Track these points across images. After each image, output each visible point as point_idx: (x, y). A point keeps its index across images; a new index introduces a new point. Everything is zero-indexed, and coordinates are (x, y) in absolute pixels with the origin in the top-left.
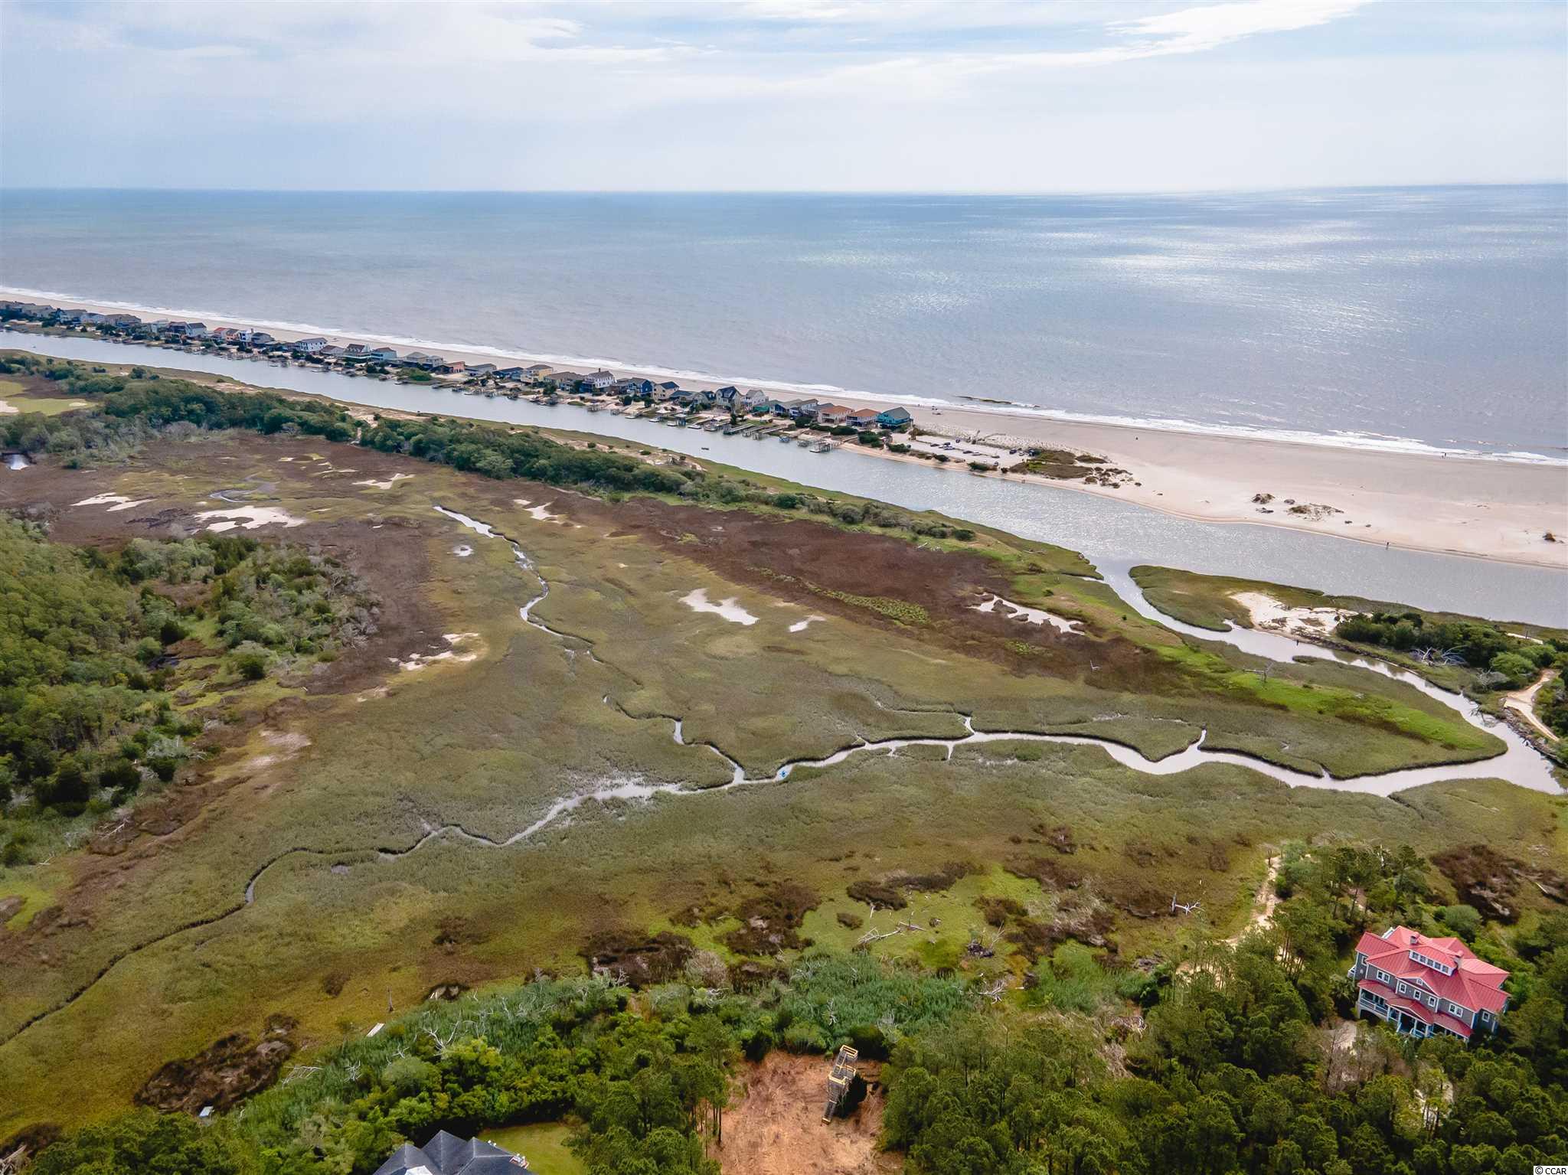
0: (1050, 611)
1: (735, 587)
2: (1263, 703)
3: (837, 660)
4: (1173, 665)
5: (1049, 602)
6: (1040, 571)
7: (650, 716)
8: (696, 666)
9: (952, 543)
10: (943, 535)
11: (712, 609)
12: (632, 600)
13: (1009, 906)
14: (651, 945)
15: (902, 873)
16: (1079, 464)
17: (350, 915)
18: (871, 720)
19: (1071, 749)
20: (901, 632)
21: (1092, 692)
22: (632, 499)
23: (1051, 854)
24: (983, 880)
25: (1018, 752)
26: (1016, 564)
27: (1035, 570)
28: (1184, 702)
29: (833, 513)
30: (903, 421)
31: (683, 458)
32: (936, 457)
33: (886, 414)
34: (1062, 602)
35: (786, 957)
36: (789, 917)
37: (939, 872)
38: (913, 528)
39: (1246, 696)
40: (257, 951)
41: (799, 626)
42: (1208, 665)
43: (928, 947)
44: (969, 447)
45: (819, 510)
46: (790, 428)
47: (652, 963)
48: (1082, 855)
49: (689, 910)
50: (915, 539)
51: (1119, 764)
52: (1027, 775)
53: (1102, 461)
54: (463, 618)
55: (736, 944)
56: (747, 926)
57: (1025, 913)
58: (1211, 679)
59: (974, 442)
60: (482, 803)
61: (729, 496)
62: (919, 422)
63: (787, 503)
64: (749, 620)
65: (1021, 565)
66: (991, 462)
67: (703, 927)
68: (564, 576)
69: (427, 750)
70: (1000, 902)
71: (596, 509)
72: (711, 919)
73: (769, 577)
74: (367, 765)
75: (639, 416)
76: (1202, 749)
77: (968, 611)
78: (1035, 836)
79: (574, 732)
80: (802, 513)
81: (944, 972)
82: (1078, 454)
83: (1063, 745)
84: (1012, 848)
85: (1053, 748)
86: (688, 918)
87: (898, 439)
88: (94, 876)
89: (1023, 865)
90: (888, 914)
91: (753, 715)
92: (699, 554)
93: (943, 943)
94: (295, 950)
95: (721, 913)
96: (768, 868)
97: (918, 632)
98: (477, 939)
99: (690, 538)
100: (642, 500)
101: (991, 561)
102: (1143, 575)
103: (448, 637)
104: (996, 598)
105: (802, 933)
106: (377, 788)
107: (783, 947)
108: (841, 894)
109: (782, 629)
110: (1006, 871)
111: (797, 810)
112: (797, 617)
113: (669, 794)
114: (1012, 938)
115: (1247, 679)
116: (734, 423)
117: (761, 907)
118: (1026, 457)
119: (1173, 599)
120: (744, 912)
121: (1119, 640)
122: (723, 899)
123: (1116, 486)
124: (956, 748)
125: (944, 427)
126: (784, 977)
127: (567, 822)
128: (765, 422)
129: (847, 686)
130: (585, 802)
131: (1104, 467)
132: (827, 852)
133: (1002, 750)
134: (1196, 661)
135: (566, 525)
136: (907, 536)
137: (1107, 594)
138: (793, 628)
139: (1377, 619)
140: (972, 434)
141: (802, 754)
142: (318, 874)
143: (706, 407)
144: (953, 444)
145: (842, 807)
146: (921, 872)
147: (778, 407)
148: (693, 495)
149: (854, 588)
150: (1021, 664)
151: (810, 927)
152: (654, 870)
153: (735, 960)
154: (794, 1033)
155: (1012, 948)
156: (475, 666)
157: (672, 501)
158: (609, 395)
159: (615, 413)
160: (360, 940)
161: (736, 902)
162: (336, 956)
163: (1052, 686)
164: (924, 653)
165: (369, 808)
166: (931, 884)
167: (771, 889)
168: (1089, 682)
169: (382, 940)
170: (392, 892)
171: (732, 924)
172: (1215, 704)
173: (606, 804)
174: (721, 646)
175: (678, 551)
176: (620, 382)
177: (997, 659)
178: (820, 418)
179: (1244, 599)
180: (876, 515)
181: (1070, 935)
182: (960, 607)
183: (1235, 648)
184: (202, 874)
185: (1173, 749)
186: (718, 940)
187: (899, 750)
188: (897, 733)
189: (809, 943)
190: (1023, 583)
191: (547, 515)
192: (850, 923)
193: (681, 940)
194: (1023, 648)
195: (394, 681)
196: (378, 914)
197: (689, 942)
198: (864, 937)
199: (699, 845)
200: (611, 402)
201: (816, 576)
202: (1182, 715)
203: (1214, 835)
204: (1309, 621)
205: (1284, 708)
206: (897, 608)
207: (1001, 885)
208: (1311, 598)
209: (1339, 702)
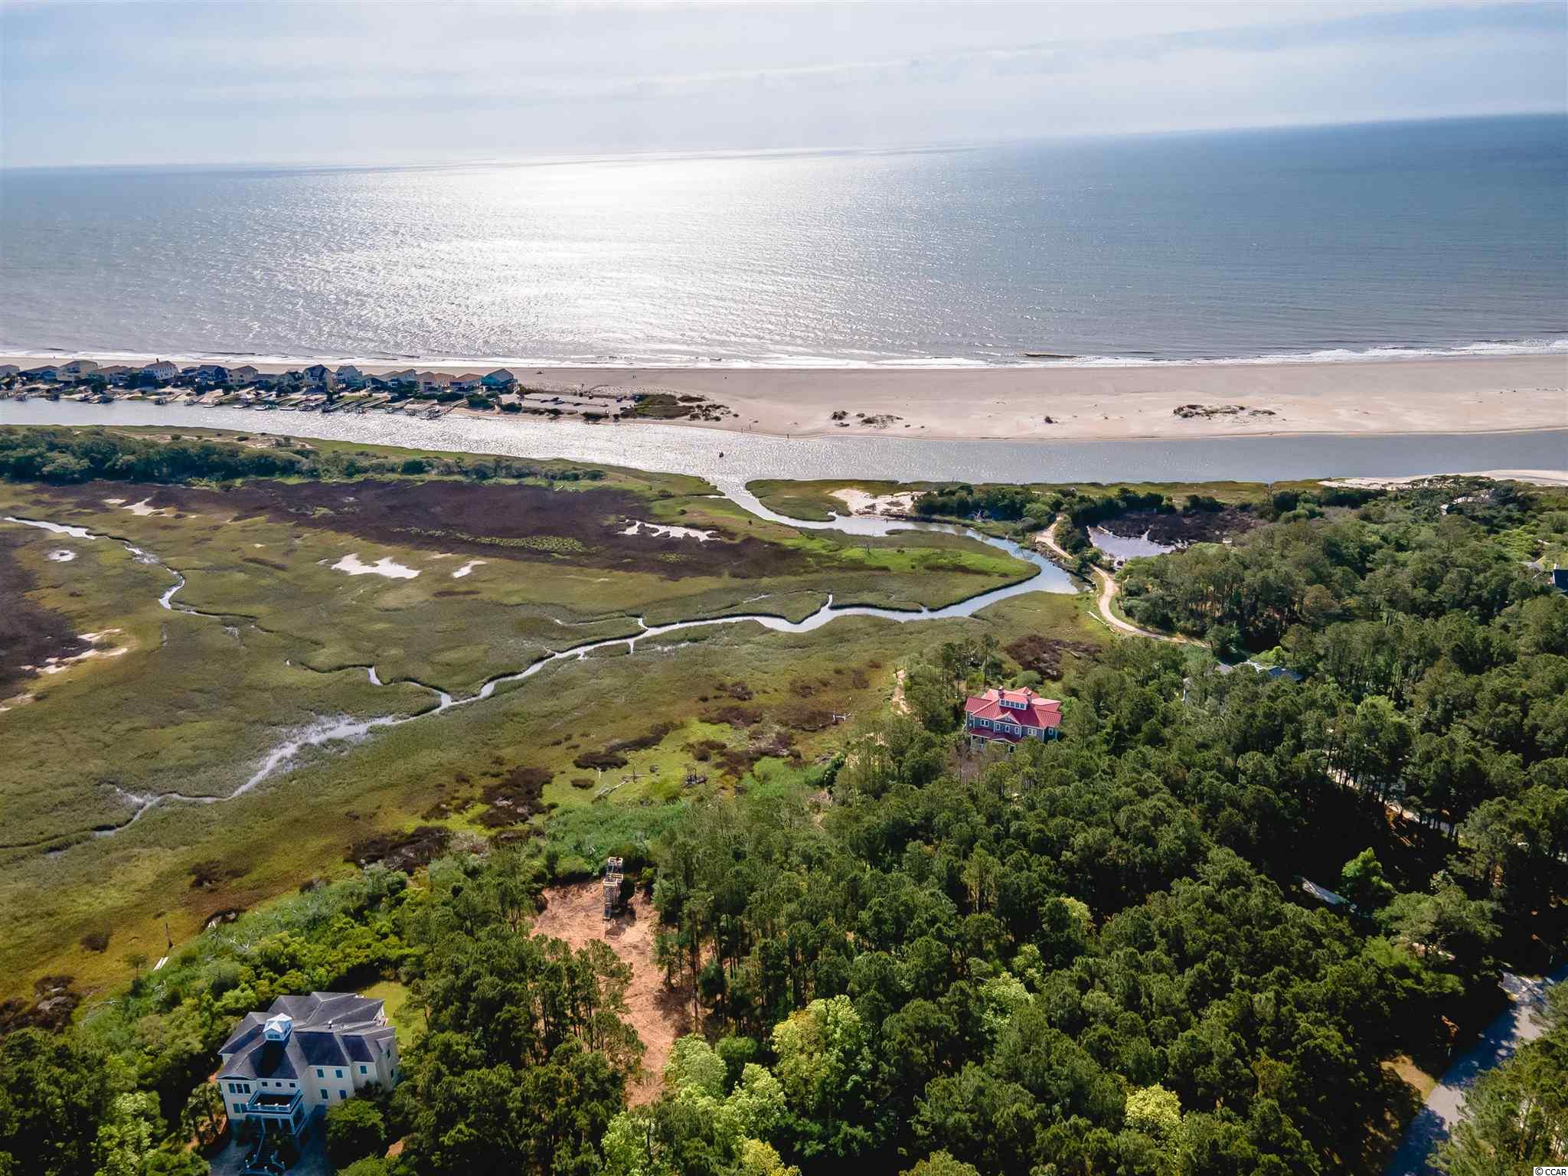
0: (686, 526)
1: (386, 548)
2: (870, 568)
4: (797, 553)
5: (684, 519)
6: (670, 496)
7: (340, 668)
8: (371, 619)
9: (586, 483)
10: (576, 478)
11: (367, 569)
12: (281, 574)
13: (711, 745)
14: (412, 839)
15: (617, 741)
16: (681, 404)
18: (554, 635)
19: (731, 626)
20: (564, 562)
21: (737, 582)
22: (243, 484)
23: (736, 703)
24: (684, 732)
25: (690, 636)
26: (648, 494)
27: (665, 496)
28: (810, 577)
29: (466, 473)
30: (508, 382)
31: (287, 439)
32: (550, 411)
33: (490, 376)
34: (695, 517)
35: (537, 820)
36: (530, 792)
37: (647, 734)
38: (546, 476)
39: (857, 565)
41: (465, 571)
42: (824, 547)
43: (655, 787)
44: (578, 399)
45: (449, 471)
46: (393, 400)
47: (416, 851)
48: (759, 699)
49: (438, 806)
50: (551, 484)
51: (772, 630)
52: (701, 652)
53: (700, 400)
54: (100, 617)
55: (488, 821)
56: (494, 806)
57: (724, 746)
58: (828, 557)
59: (581, 395)
60: (192, 770)
61: (351, 470)
62: (523, 381)
63: (415, 467)
64: (413, 574)
65: (655, 492)
66: (601, 410)
67: (454, 816)
68: (196, 563)
70: (702, 744)
71: (207, 498)
72: (460, 809)
73: (418, 535)
75: (222, 403)
76: (832, 608)
77: (617, 536)
78: (718, 693)
79: (267, 695)
80: (433, 476)
81: (672, 798)
82: (679, 396)
83: (724, 625)
84: (702, 704)
85: (717, 629)
86: (439, 812)
87: (506, 399)
89: (714, 715)
90: (614, 772)
91: (442, 650)
92: (340, 524)
93: (666, 781)
95: (467, 802)
96: (499, 761)
97: (575, 560)
98: (236, 873)
99: (324, 511)
100: (258, 484)
101: (625, 494)
102: (757, 487)
103: (85, 637)
104: (638, 523)
105: (545, 801)
106: (64, 780)
107: (531, 815)
108: (570, 767)
109: (446, 577)
110: (703, 721)
111: (511, 716)
112: (459, 565)
113: (384, 726)
114: (719, 766)
115: (856, 553)
116: (331, 401)
117: (503, 790)
118: (633, 403)
119: (785, 503)
120: (489, 796)
121: (749, 540)
122: (464, 792)
123: (717, 419)
124: (636, 643)
125: (549, 385)
126: (539, 833)
127: (291, 767)
128: (365, 397)
129: (524, 613)
130: (301, 748)
131: (704, 404)
132: (548, 739)
133: (676, 638)
134: (815, 545)
135: (178, 517)
136: (543, 483)
137: (730, 505)
138: (457, 575)
139: (941, 495)
140: (578, 387)
141: (501, 672)
142: (30, 864)
143: (296, 389)
144: (562, 398)
145: (550, 704)
146: (633, 737)
147: (374, 380)
148: (313, 473)
149: (506, 532)
150: (674, 572)
151: (549, 794)
152: (392, 785)
153: (493, 832)
154: (565, 865)
155: (720, 772)
156: (127, 658)
157: (293, 481)
159: (190, 404)
161: (478, 792)
163: (705, 583)
164: (586, 575)
166: (643, 743)
167: (508, 776)
168: (734, 576)
171: (481, 808)
172: (835, 575)
173: (324, 745)
174: (390, 600)
175: (314, 524)
176: (184, 372)
177: (650, 569)
178: (421, 388)
179: (840, 494)
180: (508, 467)
181: (764, 753)
182: (610, 535)
183: (840, 532)
185: (809, 612)
186: (472, 822)
187: (586, 654)
188: (582, 641)
189: (553, 806)
190: (657, 507)
191: (150, 510)
192: (584, 785)
193: (439, 830)
194: (672, 557)
195: (37, 686)
197: (447, 830)
198: (597, 792)
199: (426, 759)
200: (181, 393)
201: (466, 528)
202: (814, 587)
203: (854, 665)
204: (892, 504)
205: (885, 569)
206: (551, 543)
207: (700, 731)
208: (891, 487)
209: (925, 558)
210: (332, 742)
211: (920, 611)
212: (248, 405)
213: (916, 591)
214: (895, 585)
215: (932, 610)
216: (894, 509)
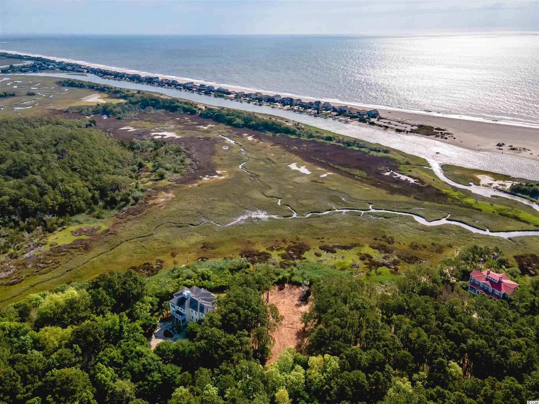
0: (409, 176)
1: (306, 163)
2: (473, 208)
3: (333, 186)
4: (446, 195)
5: (410, 174)
6: (409, 164)
8: (289, 184)
9: (381, 154)
10: (379, 151)
11: (297, 169)
12: (273, 164)
13: (368, 256)
14: (259, 255)
15: (338, 244)
16: (435, 131)
17: (180, 239)
18: (339, 203)
19: (402, 216)
20: (357, 180)
21: (415, 201)
22: (279, 135)
23: (386, 244)
24: (362, 248)
25: (385, 216)
26: (402, 162)
27: (408, 163)
28: (447, 206)
29: (344, 143)
30: (376, 114)
31: (298, 123)
32: (385, 126)
33: (370, 111)
34: (414, 174)
35: (297, 261)
36: (301, 252)
37: (349, 245)
38: (369, 149)
39: (469, 206)
40: (156, 245)
41: (325, 175)
42: (458, 196)
43: (340, 264)
44: (397, 124)
45: (339, 142)
46: (337, 115)
47: (258, 258)
48: (395, 245)
49: (272, 247)
50: (369, 152)
51: (416, 222)
52: (385, 222)
53: (443, 130)
54: (223, 166)
55: (283, 256)
56: (288, 252)
57: (372, 258)
58: (458, 200)
59: (399, 122)
60: (220, 215)
61: (311, 136)
62: (381, 115)
63: (329, 139)
64: (308, 173)
65: (404, 161)
66: (403, 129)
67: (275, 252)
68: (254, 157)
69: (206, 201)
70: (365, 254)
71: (269, 138)
72: (278, 250)
73: (318, 161)
74: (190, 203)
75: (288, 110)
76: (447, 220)
77: (381, 175)
78: (382, 239)
79: (249, 199)
80: (333, 142)
81: (343, 269)
82: (435, 127)
83: (400, 215)
84: (374, 241)
85: (396, 216)
86: (272, 249)
87: (372, 120)
88: (118, 223)
89: (375, 246)
90: (330, 254)
91: (303, 199)
92: (298, 153)
93: (345, 263)
94: (165, 246)
95: (281, 249)
96: (298, 239)
97: (362, 180)
98: (212, 248)
99: (296, 148)
100: (283, 135)
101: (393, 160)
102: (446, 168)
103: (217, 172)
104: (392, 171)
105: (303, 256)
106: (192, 209)
107: (297, 259)
108: (317, 248)
109: (318, 176)
110: (370, 247)
111: (310, 226)
112: (324, 173)
113: (273, 218)
114: (366, 264)
115: (470, 201)
116: (318, 113)
117: (294, 248)
118: (417, 128)
119: (454, 175)
120: (289, 249)
121: (430, 186)
122: (282, 245)
123: (446, 138)
124: (364, 213)
125: (390, 117)
126: (295, 265)
127: (242, 223)
128: (329, 113)
129: (334, 193)
130: (249, 218)
131: (444, 132)
132: (316, 237)
133: (380, 215)
134: (455, 194)
135: (257, 142)
136: (367, 151)
137: (431, 172)
138: (321, 176)
139: (526, 185)
140: (400, 119)
141: (316, 211)
142: (173, 229)
143: (310, 108)
144: (392, 122)
145: (323, 226)
146: (343, 244)
147: (334, 108)
148: (299, 135)
149: (344, 165)
150: (393, 191)
151: (306, 254)
152: (265, 236)
153: (282, 260)
154: (295, 278)
155: (365, 266)
156: (223, 180)
157: (293, 137)
158: (279, 103)
159: (280, 109)
160: (182, 245)
161: (286, 246)
162: (175, 249)
163: (403, 198)
164: (362, 186)
165: (189, 214)
166: (345, 248)
167: (297, 244)
168: (415, 198)
169: (188, 246)
170: (192, 235)
171: (283, 252)
172: (456, 207)
173: (254, 219)
174: (297, 180)
175: (291, 151)
176: (283, 99)
177: (385, 189)
178: (347, 112)
179: (479, 177)
180: (358, 144)
181: (384, 265)
182: (379, 174)
183: (470, 191)
184: (143, 225)
185: (436, 219)
186: (279, 255)
187: (346, 212)
188: (346, 207)
189: (304, 258)
190: (401, 167)
191: (252, 139)
192: (318, 255)
193: (268, 254)
194: (396, 186)
195: (200, 182)
196: (187, 239)
197: (271, 255)
198: (321, 258)
199: (279, 231)
200: (279, 105)
201: (333, 162)
202: (443, 210)
203: (441, 243)
204: (501, 185)
205: (480, 210)
206: (357, 172)
207: (367, 250)
208: (506, 178)
209: (501, 210)
210: (258, 219)
211: (485, 230)
212: (295, 111)
213: (490, 222)
214: (480, 217)
215: (491, 231)
216: (501, 187)
